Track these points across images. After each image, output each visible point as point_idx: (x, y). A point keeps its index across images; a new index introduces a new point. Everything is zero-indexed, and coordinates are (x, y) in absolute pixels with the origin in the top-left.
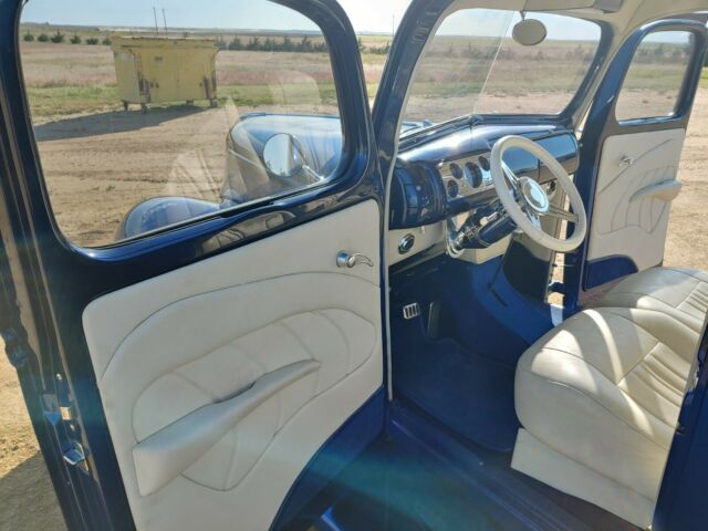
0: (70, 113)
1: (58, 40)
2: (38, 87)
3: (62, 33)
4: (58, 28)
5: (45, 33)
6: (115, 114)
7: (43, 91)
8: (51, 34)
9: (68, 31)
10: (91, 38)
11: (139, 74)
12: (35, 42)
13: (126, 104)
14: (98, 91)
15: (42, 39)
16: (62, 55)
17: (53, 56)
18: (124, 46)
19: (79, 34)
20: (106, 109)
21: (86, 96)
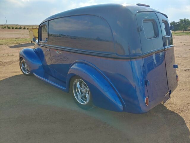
0: (20, 43)
1: (20, 28)
2: (14, 39)
3: (21, 27)
4: (20, 26)
5: (17, 27)
6: (29, 44)
7: (15, 40)
8: (19, 27)
9: (23, 26)
10: (25, 28)
11: (34, 35)
12: (15, 29)
13: (31, 42)
14: (26, 39)
15: (16, 28)
16: (21, 32)
17: (18, 32)
18: (31, 30)
19: (25, 27)
20: (27, 43)
21: (23, 40)
